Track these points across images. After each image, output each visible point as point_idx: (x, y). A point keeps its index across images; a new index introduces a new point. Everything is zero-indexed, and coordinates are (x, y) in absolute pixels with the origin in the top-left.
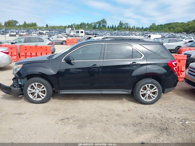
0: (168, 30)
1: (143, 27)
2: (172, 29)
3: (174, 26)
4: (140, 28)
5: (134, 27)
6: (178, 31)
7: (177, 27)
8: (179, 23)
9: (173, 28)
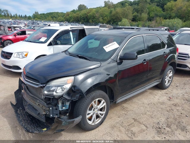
0: (52, 19)
1: (26, 15)
2: (54, 18)
3: (56, 16)
4: (23, 16)
5: (16, 14)
6: (61, 20)
7: (59, 16)
8: (59, 13)
9: (56, 18)
